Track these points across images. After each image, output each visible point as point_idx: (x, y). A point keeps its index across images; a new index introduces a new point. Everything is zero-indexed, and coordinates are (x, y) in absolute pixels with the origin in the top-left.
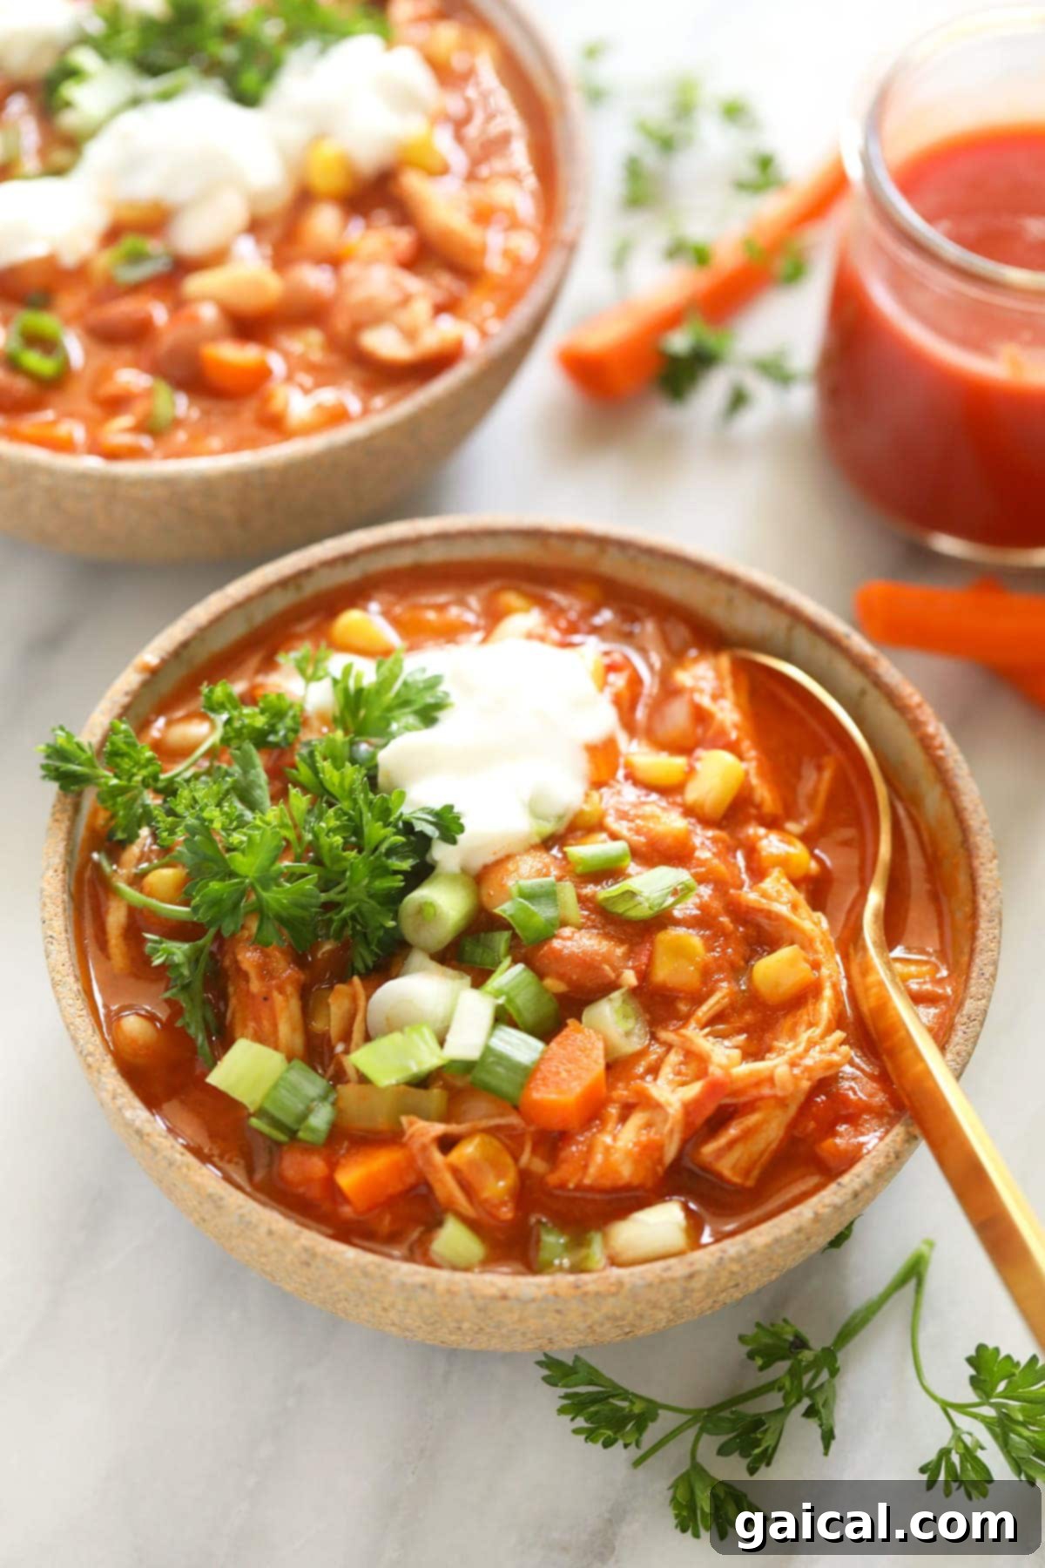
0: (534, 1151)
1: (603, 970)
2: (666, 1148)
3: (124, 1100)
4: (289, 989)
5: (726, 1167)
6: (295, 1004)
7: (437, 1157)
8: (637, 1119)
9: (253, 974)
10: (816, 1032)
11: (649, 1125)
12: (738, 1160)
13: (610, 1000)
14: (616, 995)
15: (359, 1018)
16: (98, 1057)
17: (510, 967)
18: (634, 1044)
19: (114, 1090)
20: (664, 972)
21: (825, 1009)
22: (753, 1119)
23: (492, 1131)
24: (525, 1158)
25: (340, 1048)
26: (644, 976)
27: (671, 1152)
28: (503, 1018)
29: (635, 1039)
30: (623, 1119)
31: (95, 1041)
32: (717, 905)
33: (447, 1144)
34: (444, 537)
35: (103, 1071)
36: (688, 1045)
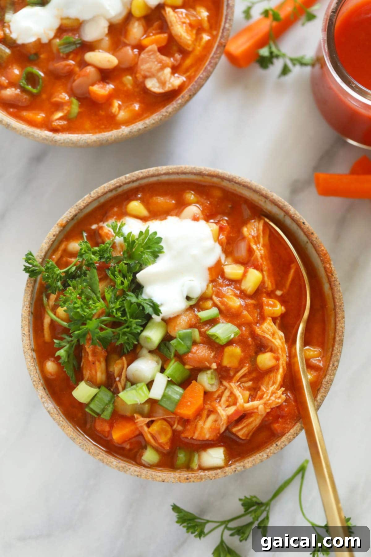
0: (178, 424)
1: (205, 364)
2: (221, 429)
3: (45, 400)
4: (102, 359)
5: (240, 434)
6: (103, 365)
7: (146, 428)
8: (212, 418)
9: (90, 353)
10: (275, 386)
11: (216, 421)
12: (245, 432)
13: (207, 374)
14: (209, 372)
15: (124, 371)
16: (37, 382)
17: (174, 363)
18: (214, 389)
19: (42, 395)
20: (226, 362)
21: (279, 378)
22: (251, 420)
23: (165, 419)
24: (175, 427)
25: (117, 379)
26: (219, 365)
27: (223, 429)
28: (170, 383)
29: (214, 387)
30: (208, 416)
31: (37, 376)
32: (247, 333)
33: (149, 425)
34: (167, 174)
35: (39, 388)
36: (232, 390)
